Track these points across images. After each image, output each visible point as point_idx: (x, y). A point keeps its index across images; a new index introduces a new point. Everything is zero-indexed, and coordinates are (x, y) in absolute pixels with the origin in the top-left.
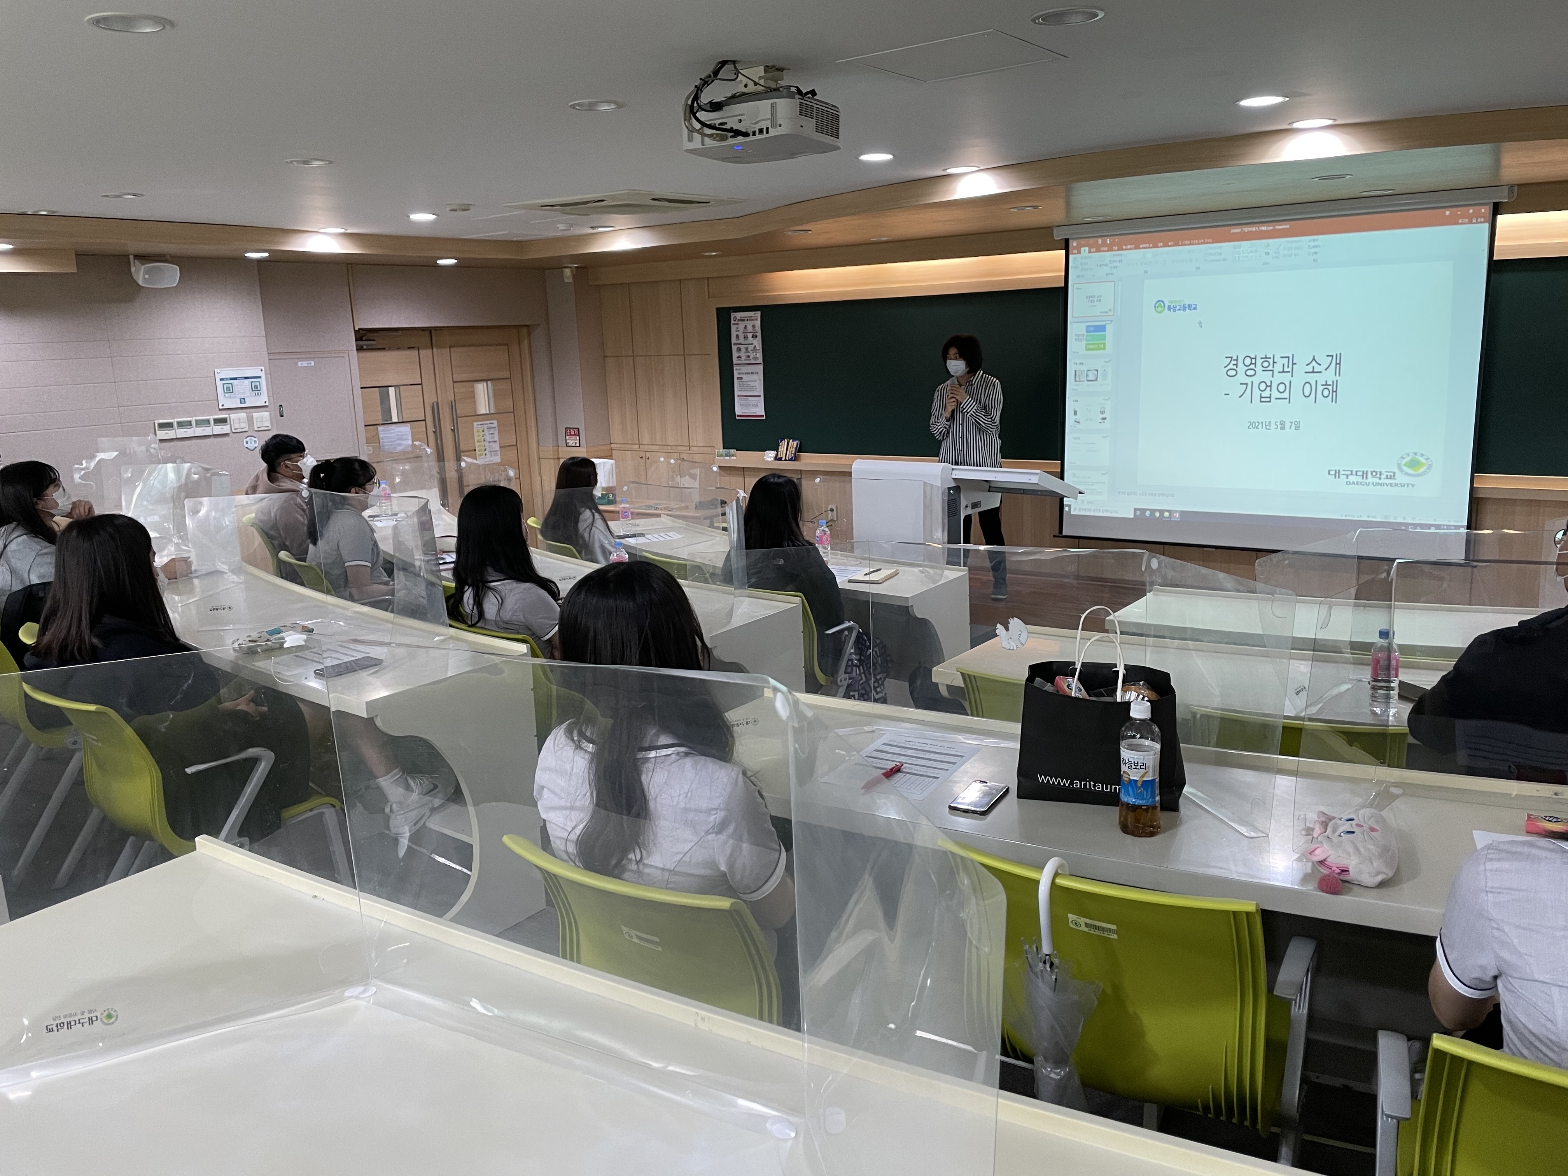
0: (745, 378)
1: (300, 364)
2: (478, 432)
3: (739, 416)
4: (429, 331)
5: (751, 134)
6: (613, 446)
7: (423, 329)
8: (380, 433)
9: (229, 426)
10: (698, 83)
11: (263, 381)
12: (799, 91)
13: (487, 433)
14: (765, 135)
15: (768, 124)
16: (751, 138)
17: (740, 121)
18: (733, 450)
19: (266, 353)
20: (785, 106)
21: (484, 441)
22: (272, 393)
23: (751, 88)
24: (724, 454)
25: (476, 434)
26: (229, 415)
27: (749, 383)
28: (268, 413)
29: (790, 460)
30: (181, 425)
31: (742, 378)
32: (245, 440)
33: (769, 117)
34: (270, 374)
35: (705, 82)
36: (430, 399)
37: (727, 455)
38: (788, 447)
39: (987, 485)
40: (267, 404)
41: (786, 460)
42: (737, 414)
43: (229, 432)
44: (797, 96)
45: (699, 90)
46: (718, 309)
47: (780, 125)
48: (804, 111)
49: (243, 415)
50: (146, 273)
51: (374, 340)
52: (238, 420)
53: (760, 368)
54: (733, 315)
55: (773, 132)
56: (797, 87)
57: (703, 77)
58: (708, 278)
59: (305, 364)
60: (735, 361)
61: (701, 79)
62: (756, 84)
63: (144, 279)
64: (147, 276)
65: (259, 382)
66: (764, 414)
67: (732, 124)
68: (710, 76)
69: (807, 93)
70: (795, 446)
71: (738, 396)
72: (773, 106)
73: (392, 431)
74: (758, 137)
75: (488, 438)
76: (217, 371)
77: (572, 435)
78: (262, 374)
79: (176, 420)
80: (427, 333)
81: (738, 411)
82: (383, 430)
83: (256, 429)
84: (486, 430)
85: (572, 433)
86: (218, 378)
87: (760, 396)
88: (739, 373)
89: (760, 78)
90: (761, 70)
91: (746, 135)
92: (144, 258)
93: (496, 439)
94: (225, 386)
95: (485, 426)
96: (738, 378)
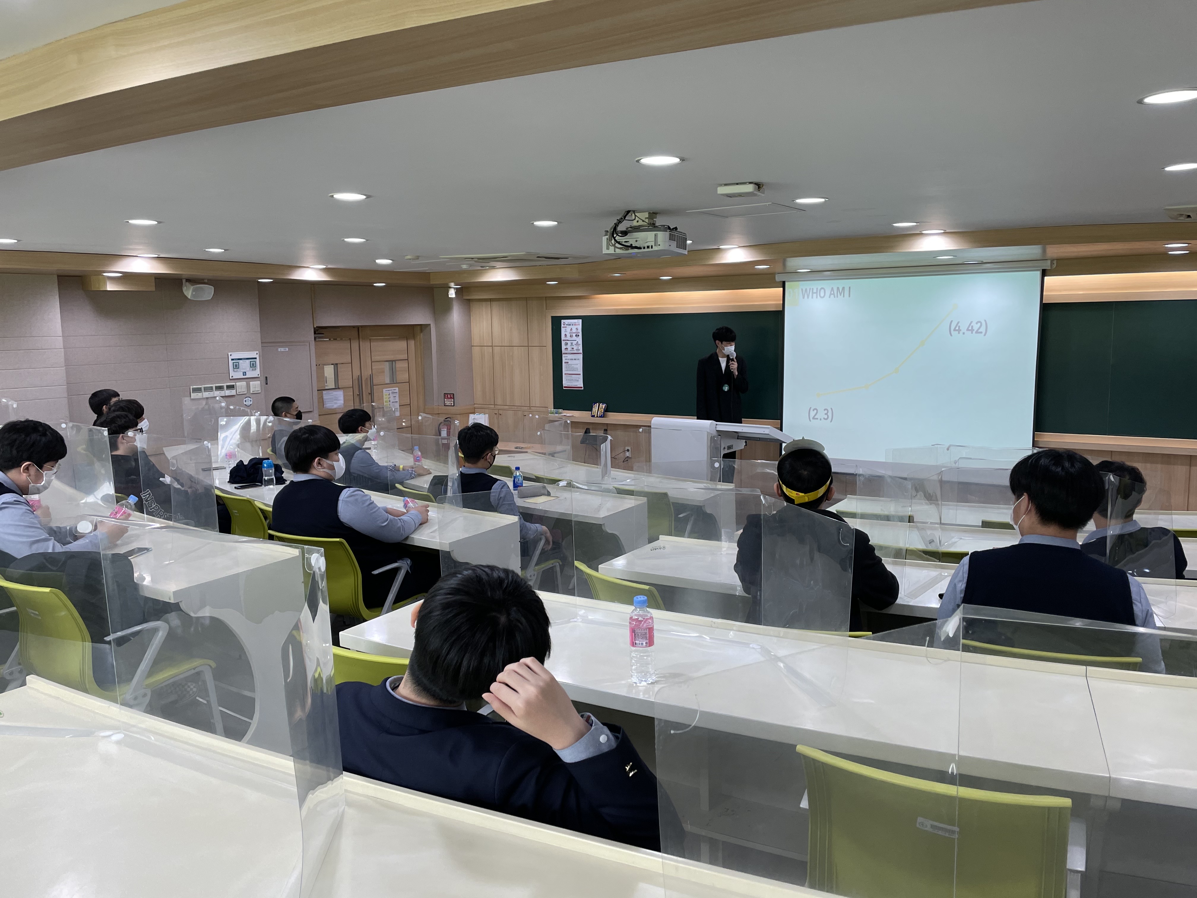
0: (570, 362)
1: (279, 350)
2: (386, 395)
3: (565, 387)
4: (358, 328)
5: (643, 248)
6: (475, 406)
7: (354, 327)
8: (324, 395)
9: (235, 390)
10: (616, 221)
11: (258, 361)
12: (669, 228)
13: (391, 396)
14: (650, 249)
15: (653, 244)
16: (642, 250)
17: (636, 241)
18: (560, 410)
19: (261, 343)
20: (662, 236)
21: (390, 401)
22: (263, 369)
23: (641, 223)
24: (554, 413)
25: (384, 397)
26: (236, 383)
27: (573, 366)
28: (259, 382)
29: (600, 417)
30: (206, 389)
31: (568, 363)
32: (245, 399)
33: (654, 240)
34: (263, 357)
35: (620, 221)
36: (357, 373)
37: (556, 413)
38: (598, 408)
39: (737, 435)
40: (259, 376)
41: (597, 417)
42: (564, 386)
43: (235, 394)
44: (668, 230)
45: (616, 225)
46: (552, 317)
47: (659, 245)
48: (672, 238)
49: (244, 383)
50: (193, 291)
51: (323, 334)
52: (241, 386)
53: (581, 356)
54: (563, 321)
55: (655, 248)
56: (668, 226)
57: (618, 219)
58: (546, 297)
59: (282, 349)
60: (563, 351)
61: (617, 220)
62: (643, 221)
63: (192, 294)
64: (194, 293)
65: (255, 361)
66: (582, 386)
67: (632, 242)
68: (622, 218)
69: (673, 229)
70: (604, 407)
71: (565, 374)
72: (656, 235)
73: (332, 394)
74: (646, 250)
75: (392, 400)
76: (229, 354)
77: (449, 398)
78: (257, 357)
79: (203, 386)
80: (356, 329)
81: (565, 383)
82: (326, 394)
83: (251, 392)
84: (391, 394)
85: (449, 396)
86: (230, 358)
87: (580, 374)
88: (566, 359)
89: (646, 218)
90: (646, 215)
91: (640, 248)
92: (192, 281)
93: (397, 400)
94: (234, 364)
95: (391, 392)
96: (565, 363)
